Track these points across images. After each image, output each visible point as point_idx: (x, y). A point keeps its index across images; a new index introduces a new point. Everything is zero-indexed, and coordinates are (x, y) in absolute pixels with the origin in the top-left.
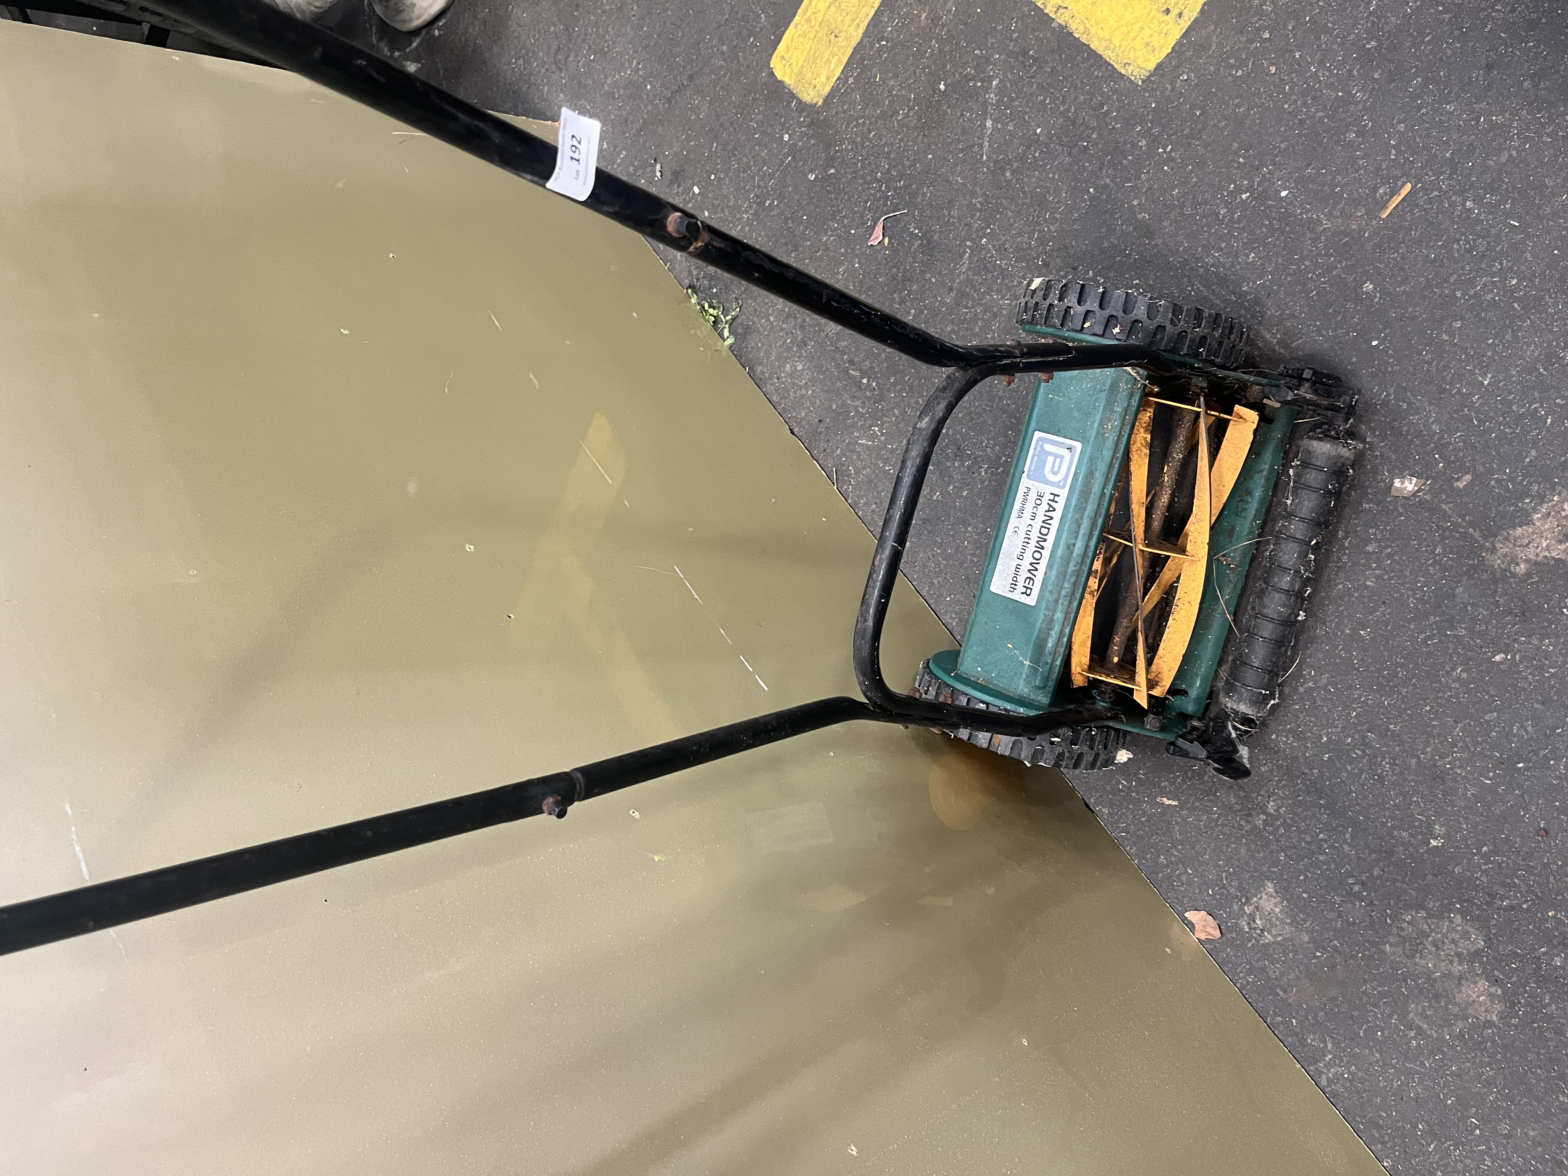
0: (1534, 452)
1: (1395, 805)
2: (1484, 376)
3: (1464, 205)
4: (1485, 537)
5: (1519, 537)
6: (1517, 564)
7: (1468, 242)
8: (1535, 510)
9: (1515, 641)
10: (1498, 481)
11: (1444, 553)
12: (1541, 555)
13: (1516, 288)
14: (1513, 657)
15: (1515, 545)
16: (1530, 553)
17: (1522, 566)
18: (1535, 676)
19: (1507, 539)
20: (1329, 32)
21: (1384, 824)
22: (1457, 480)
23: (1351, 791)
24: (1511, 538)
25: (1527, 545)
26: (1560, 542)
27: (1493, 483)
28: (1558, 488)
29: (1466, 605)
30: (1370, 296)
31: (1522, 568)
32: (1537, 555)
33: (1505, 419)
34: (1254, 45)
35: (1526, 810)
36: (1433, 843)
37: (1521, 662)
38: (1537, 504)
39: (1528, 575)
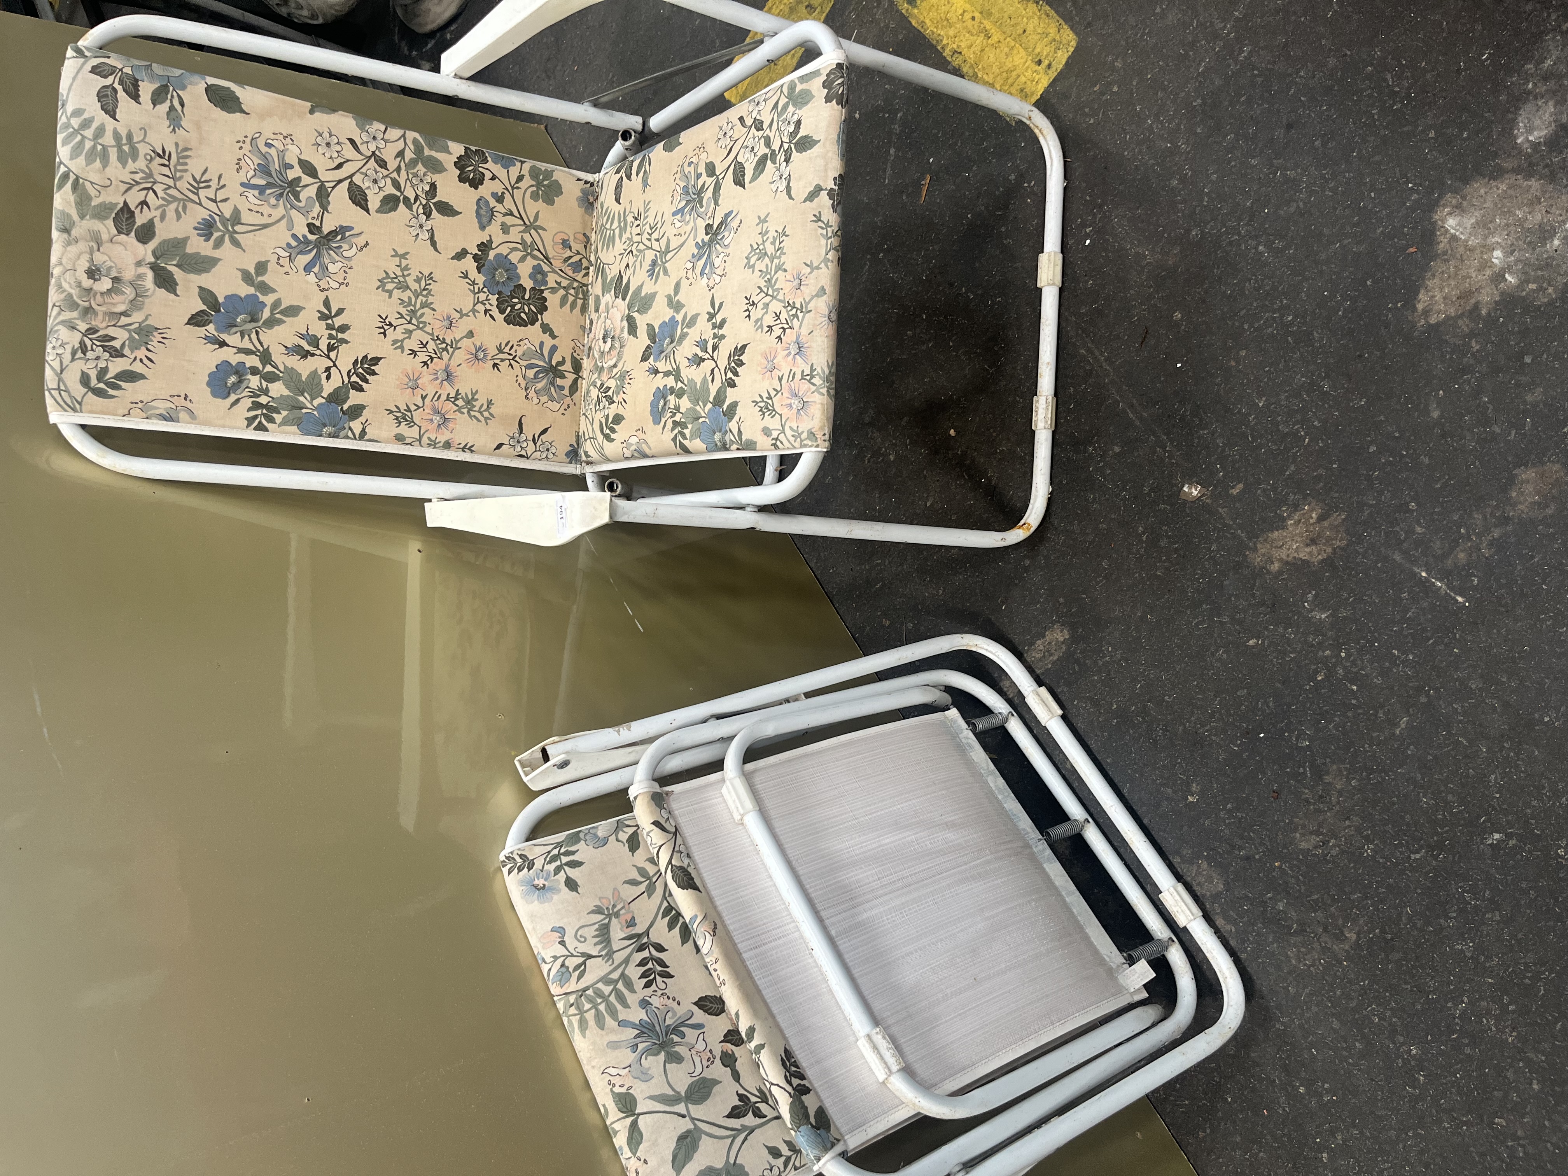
0: (1293, 467)
1: (1163, 766)
2: (1260, 398)
3: (1256, 248)
4: (1250, 539)
5: (1274, 540)
6: (1272, 563)
7: (1257, 281)
8: (1290, 517)
9: (1266, 628)
10: (1264, 490)
11: (1218, 551)
12: (1291, 556)
13: (1292, 323)
14: (1263, 642)
15: (1271, 546)
16: (1283, 554)
17: (1276, 565)
18: (1278, 659)
19: (1266, 540)
20: (1164, 89)
21: (1154, 781)
22: (1232, 488)
23: (1131, 753)
24: (1269, 539)
25: (1281, 547)
26: (1307, 545)
27: (1259, 491)
28: (1309, 498)
29: (1231, 595)
30: (1177, 324)
31: (1276, 567)
32: (1288, 556)
33: (1272, 436)
34: (1104, 98)
35: (1264, 773)
36: (1190, 799)
37: (1269, 646)
38: (1291, 513)
39: (1280, 572)
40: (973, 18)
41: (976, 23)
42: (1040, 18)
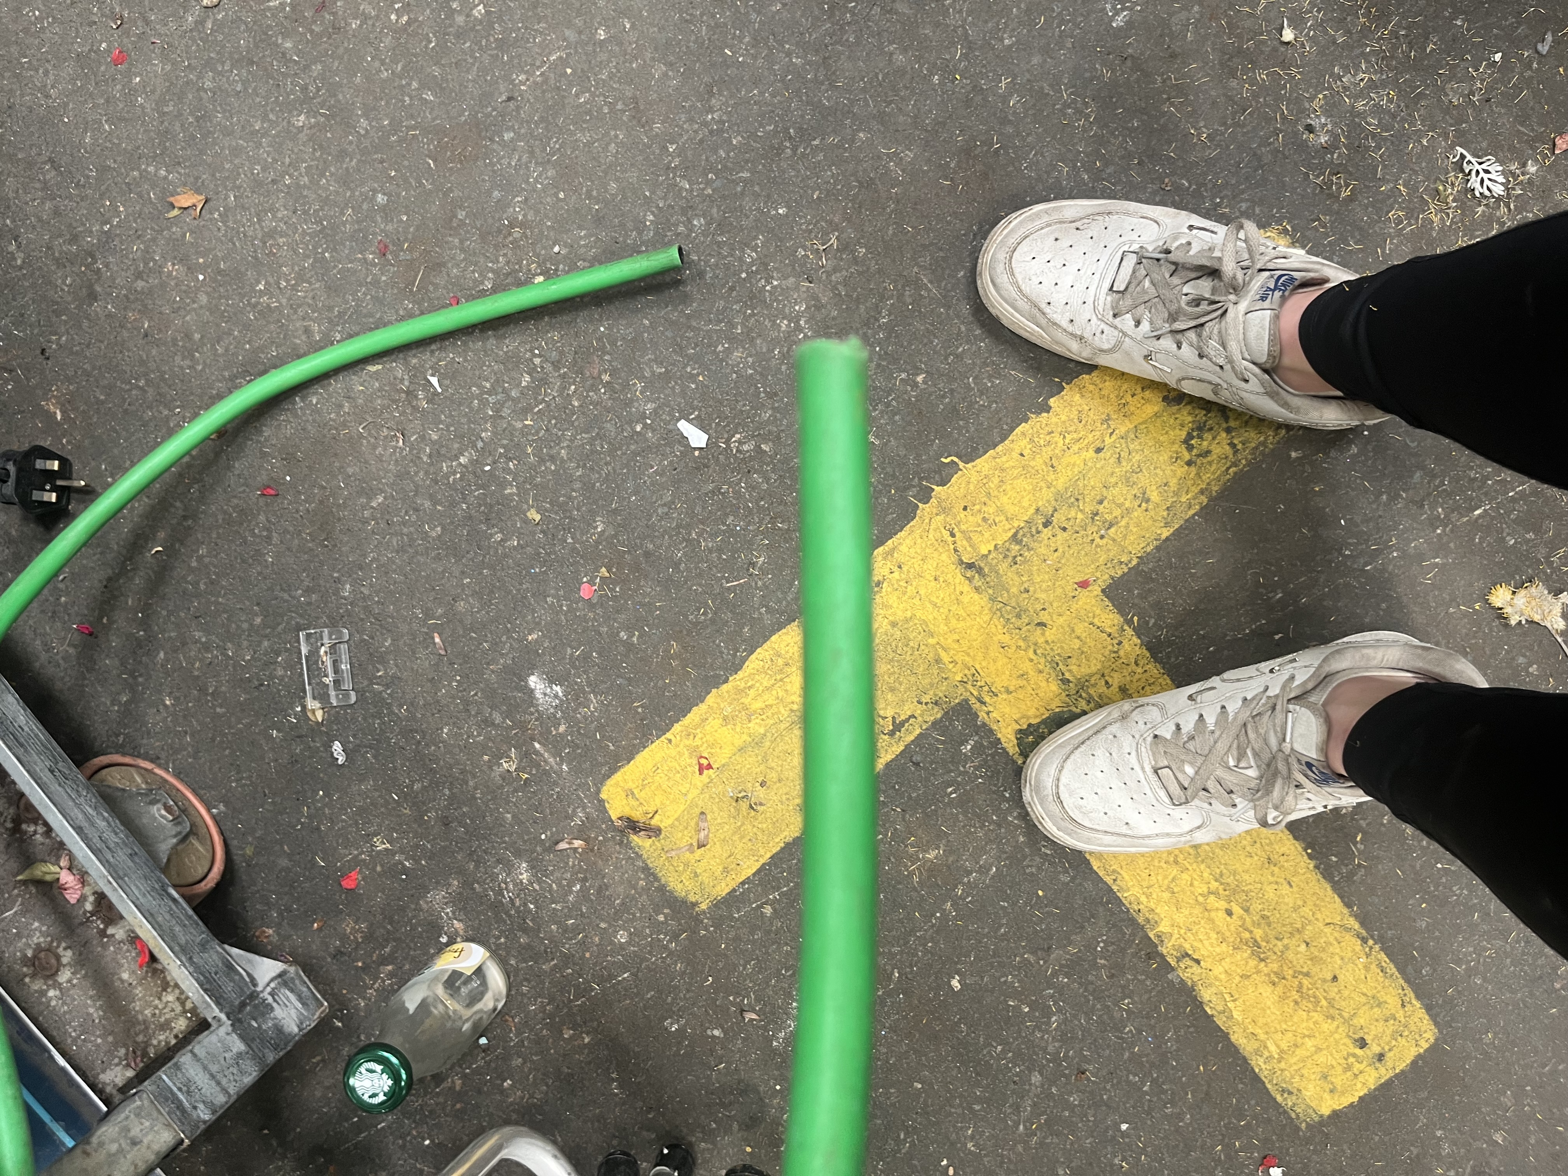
40: (1229, 913)
41: (1235, 921)
42: (1367, 968)
